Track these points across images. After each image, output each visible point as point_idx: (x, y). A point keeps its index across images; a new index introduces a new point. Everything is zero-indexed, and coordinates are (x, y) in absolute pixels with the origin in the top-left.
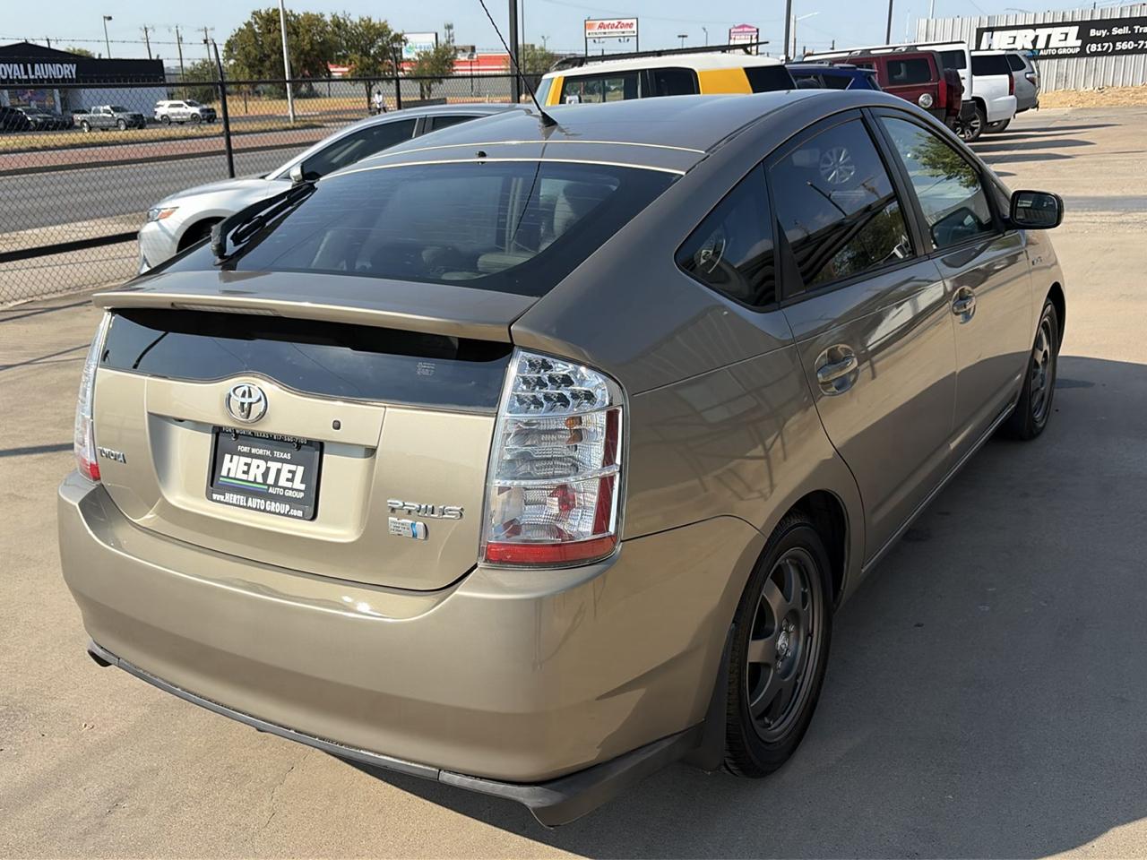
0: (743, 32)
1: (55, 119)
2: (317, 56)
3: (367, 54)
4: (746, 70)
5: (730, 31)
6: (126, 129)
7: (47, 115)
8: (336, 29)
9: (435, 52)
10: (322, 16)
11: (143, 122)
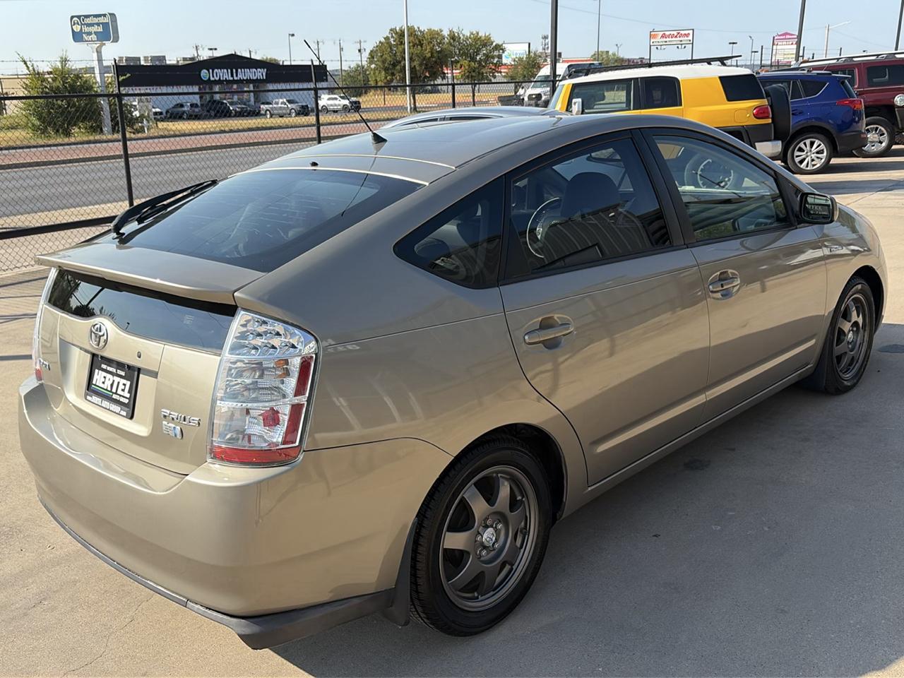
0: (785, 39)
1: (249, 109)
2: (436, 62)
3: (473, 59)
4: (721, 78)
5: (774, 38)
6: (296, 116)
7: (243, 106)
8: (452, 41)
9: (527, 58)
10: (441, 31)
11: (308, 111)
